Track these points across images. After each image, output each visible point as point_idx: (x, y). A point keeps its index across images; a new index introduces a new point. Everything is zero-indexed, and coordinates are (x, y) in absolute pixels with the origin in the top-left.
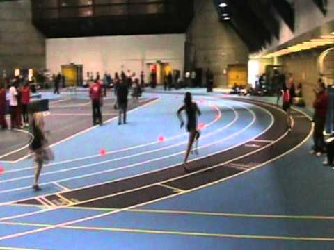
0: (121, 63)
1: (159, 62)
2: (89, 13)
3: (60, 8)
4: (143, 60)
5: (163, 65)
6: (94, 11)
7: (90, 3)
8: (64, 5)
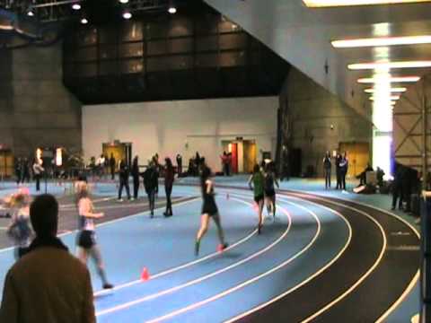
0: (186, 141)
1: (240, 139)
2: (140, 67)
3: (98, 62)
4: (217, 136)
5: (247, 144)
6: (145, 64)
7: (140, 53)
8: (105, 56)
